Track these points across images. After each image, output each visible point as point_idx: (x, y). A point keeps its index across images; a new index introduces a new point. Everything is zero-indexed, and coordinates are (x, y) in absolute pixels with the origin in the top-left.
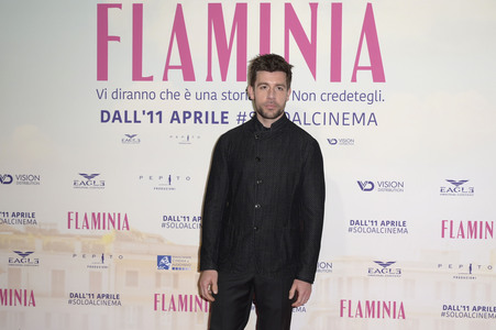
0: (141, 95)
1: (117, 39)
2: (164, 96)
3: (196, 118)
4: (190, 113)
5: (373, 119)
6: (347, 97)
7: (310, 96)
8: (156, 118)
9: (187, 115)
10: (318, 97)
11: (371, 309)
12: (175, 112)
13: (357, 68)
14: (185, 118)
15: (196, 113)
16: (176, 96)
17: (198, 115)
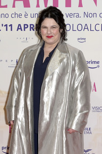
0: (1, 16)
2: (13, 16)
3: (31, 28)
4: (27, 25)
7: (94, 15)
8: (9, 28)
9: (26, 26)
10: (98, 15)
12: (19, 25)
14: (25, 28)
15: (31, 25)
16: (19, 16)
17: (32, 26)
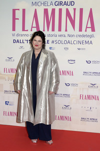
0: (25, 35)
1: (18, 19)
5: (91, 43)
6: (84, 36)
10: (75, 36)
11: (89, 97)
13: (87, 27)
